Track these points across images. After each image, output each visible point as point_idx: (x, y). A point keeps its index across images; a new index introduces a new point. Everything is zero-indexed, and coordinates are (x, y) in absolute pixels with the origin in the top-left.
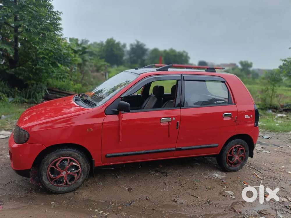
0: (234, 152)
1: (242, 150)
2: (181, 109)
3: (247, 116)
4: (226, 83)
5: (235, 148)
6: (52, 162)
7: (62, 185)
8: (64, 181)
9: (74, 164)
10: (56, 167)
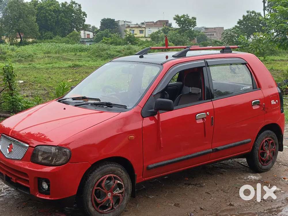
0: (265, 146)
1: (272, 144)
2: (212, 101)
3: (273, 102)
4: (247, 64)
5: (266, 141)
6: (96, 183)
7: (108, 211)
8: (111, 205)
9: (119, 182)
10: (102, 188)
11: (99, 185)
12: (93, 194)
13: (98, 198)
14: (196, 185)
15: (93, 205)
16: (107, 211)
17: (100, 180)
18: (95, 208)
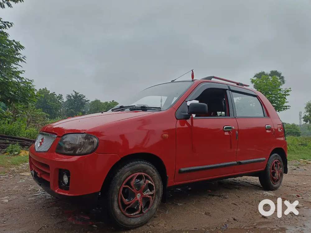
2: (235, 118)
3: (279, 130)
4: (258, 97)
6: (125, 180)
7: (136, 215)
8: (140, 207)
9: (150, 182)
10: (131, 187)
11: (128, 183)
12: (120, 193)
13: (126, 198)
14: (220, 196)
15: (119, 206)
16: (134, 215)
17: (129, 178)
18: (121, 210)
